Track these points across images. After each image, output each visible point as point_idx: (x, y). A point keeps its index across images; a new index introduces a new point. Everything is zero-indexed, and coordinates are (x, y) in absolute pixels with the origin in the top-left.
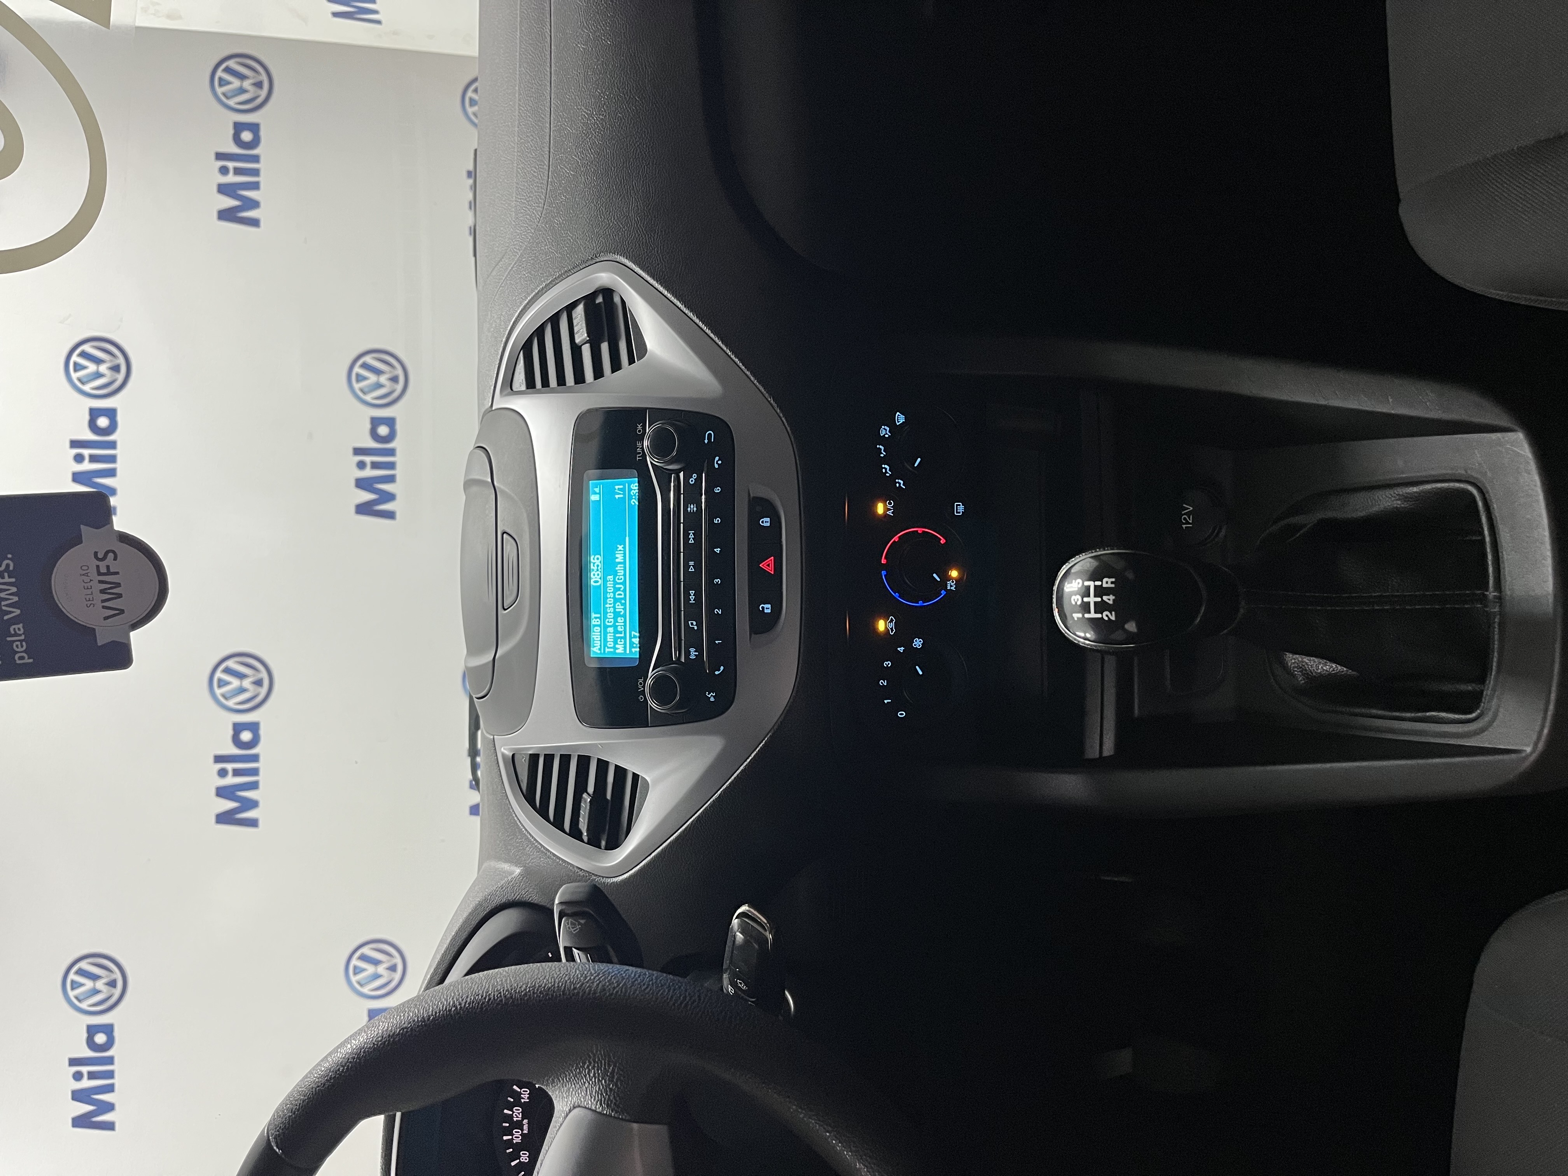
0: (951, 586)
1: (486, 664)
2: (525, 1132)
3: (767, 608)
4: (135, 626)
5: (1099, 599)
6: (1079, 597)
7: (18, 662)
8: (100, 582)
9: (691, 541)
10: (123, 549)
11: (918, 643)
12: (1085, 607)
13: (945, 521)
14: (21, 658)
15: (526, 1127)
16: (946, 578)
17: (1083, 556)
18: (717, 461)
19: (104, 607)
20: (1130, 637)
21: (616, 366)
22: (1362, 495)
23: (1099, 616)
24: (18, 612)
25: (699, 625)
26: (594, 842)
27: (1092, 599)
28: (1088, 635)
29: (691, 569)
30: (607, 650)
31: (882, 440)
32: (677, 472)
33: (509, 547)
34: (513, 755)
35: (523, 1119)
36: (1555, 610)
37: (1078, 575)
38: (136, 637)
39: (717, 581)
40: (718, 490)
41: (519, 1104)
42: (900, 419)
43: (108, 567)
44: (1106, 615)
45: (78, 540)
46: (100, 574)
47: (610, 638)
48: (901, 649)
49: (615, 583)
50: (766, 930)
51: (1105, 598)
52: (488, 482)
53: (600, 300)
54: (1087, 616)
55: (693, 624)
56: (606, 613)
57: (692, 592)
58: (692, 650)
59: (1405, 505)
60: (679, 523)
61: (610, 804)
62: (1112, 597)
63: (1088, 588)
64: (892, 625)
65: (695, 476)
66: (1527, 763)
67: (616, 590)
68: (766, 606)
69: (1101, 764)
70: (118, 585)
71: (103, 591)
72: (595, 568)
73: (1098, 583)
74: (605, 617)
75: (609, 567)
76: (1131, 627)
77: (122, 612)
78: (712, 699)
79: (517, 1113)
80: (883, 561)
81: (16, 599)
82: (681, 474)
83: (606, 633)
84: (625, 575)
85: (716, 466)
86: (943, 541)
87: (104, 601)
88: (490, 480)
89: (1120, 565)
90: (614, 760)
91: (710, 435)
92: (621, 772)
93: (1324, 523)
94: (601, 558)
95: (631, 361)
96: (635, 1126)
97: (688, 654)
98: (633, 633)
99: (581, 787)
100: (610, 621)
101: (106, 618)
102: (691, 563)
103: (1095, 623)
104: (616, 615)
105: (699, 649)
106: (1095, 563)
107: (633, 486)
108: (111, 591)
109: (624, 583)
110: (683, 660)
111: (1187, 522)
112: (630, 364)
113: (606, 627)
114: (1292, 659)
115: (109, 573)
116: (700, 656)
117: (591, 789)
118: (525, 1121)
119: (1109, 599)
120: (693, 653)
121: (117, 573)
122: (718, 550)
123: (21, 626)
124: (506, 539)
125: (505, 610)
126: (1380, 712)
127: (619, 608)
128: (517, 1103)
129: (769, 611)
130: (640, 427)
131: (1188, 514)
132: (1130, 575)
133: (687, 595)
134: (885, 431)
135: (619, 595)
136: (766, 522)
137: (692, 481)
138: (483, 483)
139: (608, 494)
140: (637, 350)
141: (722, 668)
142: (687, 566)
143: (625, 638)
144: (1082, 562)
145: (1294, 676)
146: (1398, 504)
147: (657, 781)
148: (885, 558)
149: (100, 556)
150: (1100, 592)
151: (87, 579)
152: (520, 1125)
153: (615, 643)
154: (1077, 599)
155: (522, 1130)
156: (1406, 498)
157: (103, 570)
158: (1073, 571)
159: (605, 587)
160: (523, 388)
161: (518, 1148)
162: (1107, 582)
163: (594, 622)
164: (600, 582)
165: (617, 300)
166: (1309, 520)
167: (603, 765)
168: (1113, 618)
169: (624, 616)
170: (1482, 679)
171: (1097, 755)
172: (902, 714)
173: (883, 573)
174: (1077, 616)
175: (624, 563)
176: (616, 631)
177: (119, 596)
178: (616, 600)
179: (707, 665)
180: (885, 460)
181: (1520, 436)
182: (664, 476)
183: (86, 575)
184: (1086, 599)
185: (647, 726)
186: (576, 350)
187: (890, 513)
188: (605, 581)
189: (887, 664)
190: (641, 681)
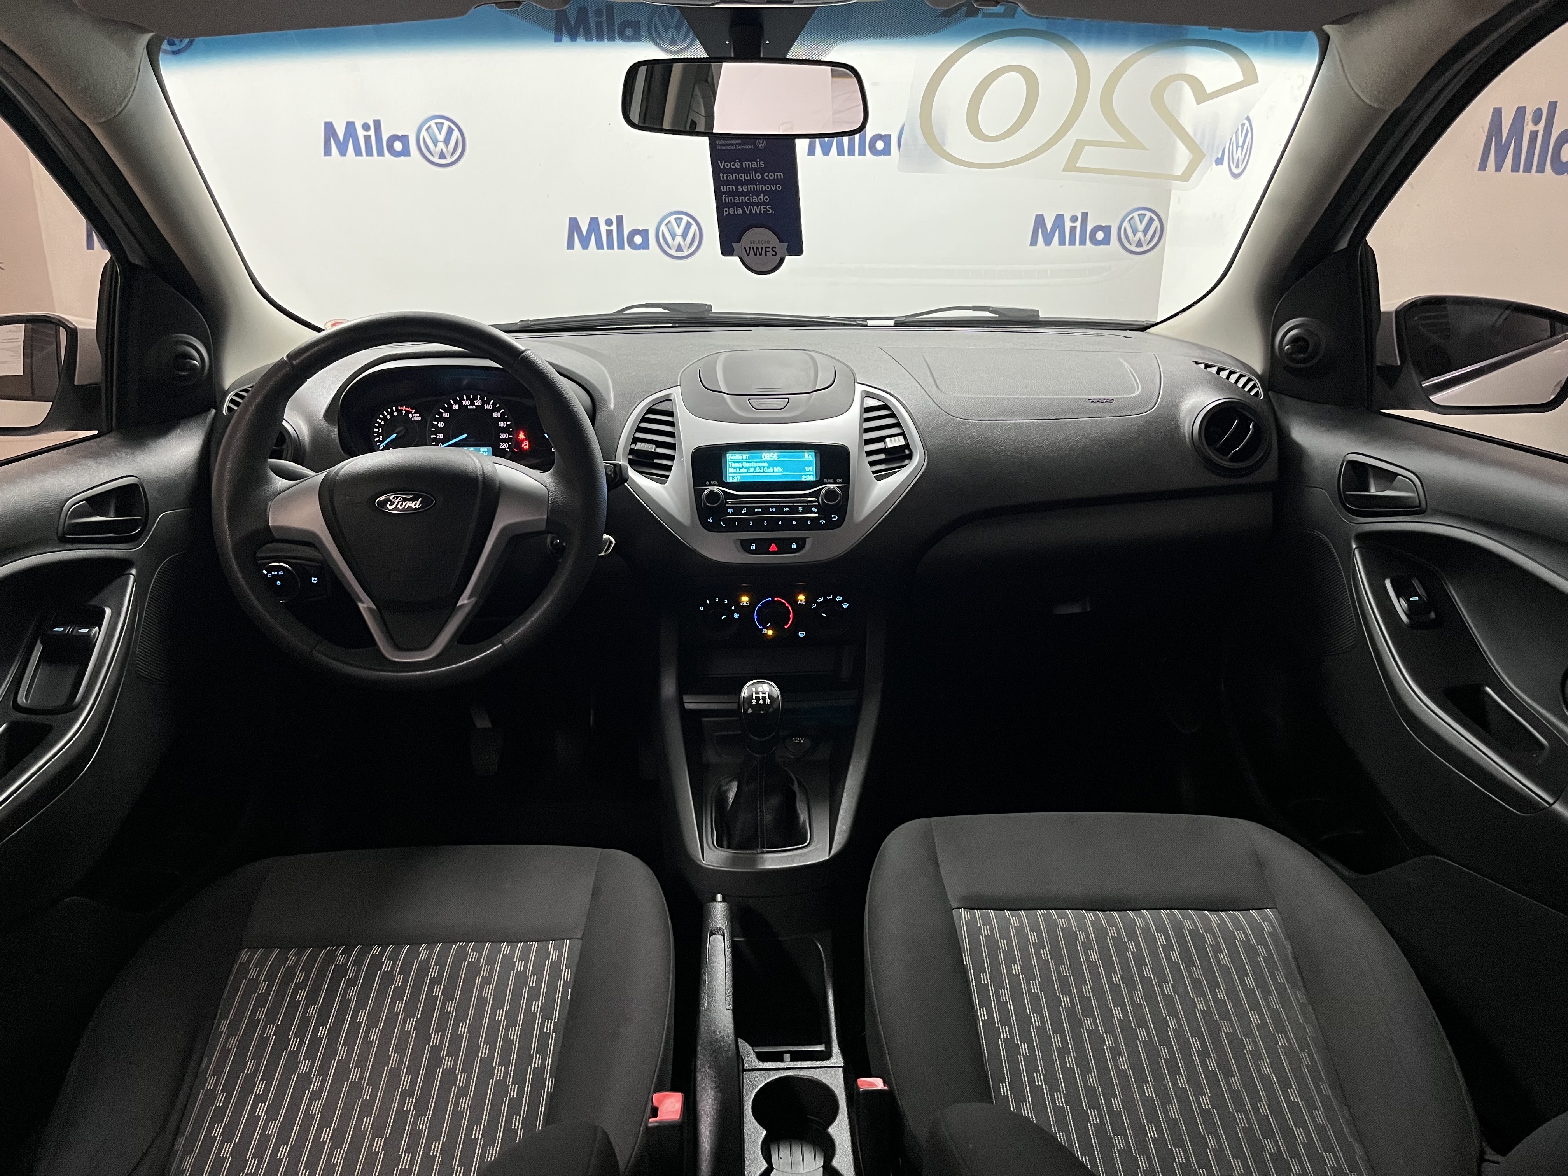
0: (764, 631)
1: (720, 388)
2: (469, 407)
3: (753, 548)
4: (741, 259)
5: (761, 698)
6: (762, 690)
7: (724, 210)
8: (762, 248)
9: (785, 509)
10: (778, 258)
11: (736, 616)
12: (757, 693)
13: (795, 628)
14: (726, 211)
15: (471, 407)
16: (768, 628)
17: (778, 692)
18: (823, 522)
19: (750, 248)
20: (746, 711)
21: (872, 464)
22: (806, 809)
23: (754, 698)
24: (748, 212)
25: (744, 514)
26: (632, 452)
27: (761, 695)
28: (746, 695)
29: (771, 510)
30: (730, 463)
31: (835, 598)
32: (818, 501)
33: (782, 403)
34: (671, 400)
35: (476, 406)
36: (758, 869)
37: (771, 690)
38: (736, 259)
39: (766, 523)
40: (809, 522)
41: (483, 404)
42: (845, 605)
43: (769, 252)
44: (754, 701)
45: (781, 241)
46: (766, 248)
47: (737, 465)
48: (733, 608)
49: (764, 467)
50: (605, 552)
51: (761, 700)
52: (816, 387)
53: (907, 452)
54: (754, 693)
55: (745, 511)
56: (749, 462)
57: (760, 510)
58: (732, 510)
59: (801, 822)
60: (793, 503)
61: (651, 461)
62: (762, 703)
63: (765, 694)
64: (745, 604)
65: (816, 511)
66: (699, 862)
67: (760, 467)
68: (754, 547)
69: (682, 703)
70: (761, 254)
71: (757, 248)
72: (771, 456)
73: (767, 698)
74: (746, 462)
75: (772, 464)
76: (750, 711)
77: (748, 255)
78: (709, 520)
79: (478, 402)
80: (776, 599)
81: (754, 212)
82: (817, 504)
83: (739, 462)
84: (768, 472)
85: (821, 521)
86: (786, 627)
87: (753, 248)
88: (817, 388)
89: (775, 706)
90: (675, 465)
91: (835, 518)
92: (669, 468)
93: (794, 794)
94: (776, 459)
95: (874, 472)
96: (545, 517)
97: (731, 508)
98: (739, 477)
99: (659, 444)
100: (745, 465)
101: (745, 248)
102: (774, 510)
103: (751, 697)
104: (748, 468)
105: (733, 514)
106: (775, 696)
107: (812, 478)
108: (757, 252)
109: (764, 472)
110: (727, 505)
111: (796, 740)
112: (873, 472)
113: (742, 462)
114: (735, 785)
115: (766, 252)
116: (729, 514)
117: (659, 450)
118: (474, 407)
119: (761, 702)
120: (730, 511)
121: (766, 255)
122: (780, 523)
123: (741, 212)
124: (785, 401)
125: (749, 400)
126: (714, 816)
127: (752, 470)
128: (484, 403)
129: (752, 548)
130: (840, 481)
131: (800, 740)
132: (771, 710)
133: (758, 507)
134: (839, 599)
135: (758, 470)
136: (794, 546)
137: (813, 509)
138: (815, 384)
139: (808, 463)
140: (880, 476)
141: (724, 525)
142: (772, 507)
143: (737, 473)
144: (776, 692)
145: (726, 786)
146: (802, 820)
147: (666, 488)
148: (778, 600)
149: (774, 249)
150: (764, 698)
151: (763, 242)
152: (472, 404)
153: (734, 468)
154: (760, 689)
155: (470, 405)
156: (804, 822)
157: (768, 250)
158: (773, 688)
159: (762, 462)
160: (865, 406)
161: (460, 403)
162: (768, 701)
163: (744, 456)
164: (764, 459)
165: (906, 462)
166: (796, 788)
167: (671, 458)
168: (754, 703)
169: (748, 472)
170: (728, 848)
171: (685, 701)
172: (702, 608)
173: (770, 599)
174: (754, 689)
175: (774, 472)
176: (740, 468)
177: (756, 255)
178: (755, 468)
179: (725, 518)
180: (825, 599)
181: (827, 858)
182: (816, 494)
183: (765, 243)
184: (761, 693)
185: (694, 486)
186: (882, 439)
187: (799, 602)
188: (764, 462)
189: (726, 602)
190: (716, 483)
